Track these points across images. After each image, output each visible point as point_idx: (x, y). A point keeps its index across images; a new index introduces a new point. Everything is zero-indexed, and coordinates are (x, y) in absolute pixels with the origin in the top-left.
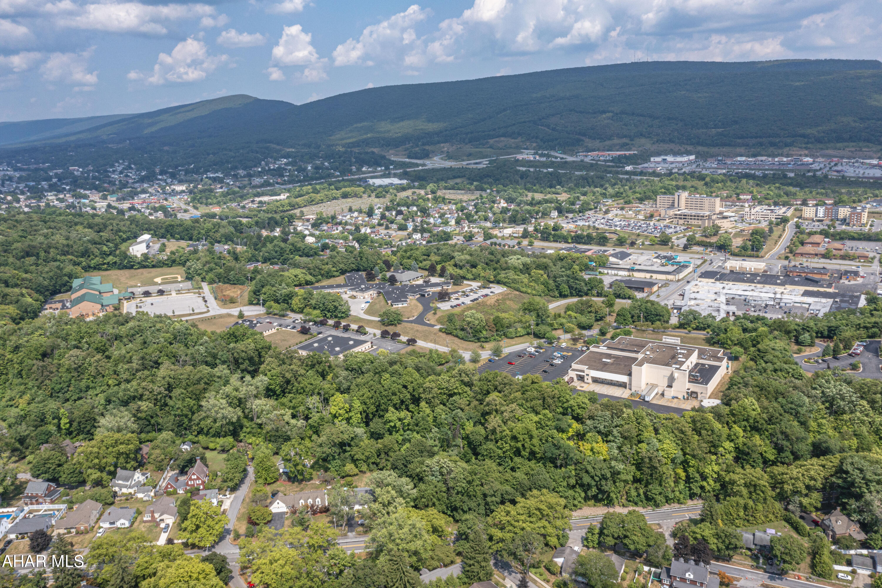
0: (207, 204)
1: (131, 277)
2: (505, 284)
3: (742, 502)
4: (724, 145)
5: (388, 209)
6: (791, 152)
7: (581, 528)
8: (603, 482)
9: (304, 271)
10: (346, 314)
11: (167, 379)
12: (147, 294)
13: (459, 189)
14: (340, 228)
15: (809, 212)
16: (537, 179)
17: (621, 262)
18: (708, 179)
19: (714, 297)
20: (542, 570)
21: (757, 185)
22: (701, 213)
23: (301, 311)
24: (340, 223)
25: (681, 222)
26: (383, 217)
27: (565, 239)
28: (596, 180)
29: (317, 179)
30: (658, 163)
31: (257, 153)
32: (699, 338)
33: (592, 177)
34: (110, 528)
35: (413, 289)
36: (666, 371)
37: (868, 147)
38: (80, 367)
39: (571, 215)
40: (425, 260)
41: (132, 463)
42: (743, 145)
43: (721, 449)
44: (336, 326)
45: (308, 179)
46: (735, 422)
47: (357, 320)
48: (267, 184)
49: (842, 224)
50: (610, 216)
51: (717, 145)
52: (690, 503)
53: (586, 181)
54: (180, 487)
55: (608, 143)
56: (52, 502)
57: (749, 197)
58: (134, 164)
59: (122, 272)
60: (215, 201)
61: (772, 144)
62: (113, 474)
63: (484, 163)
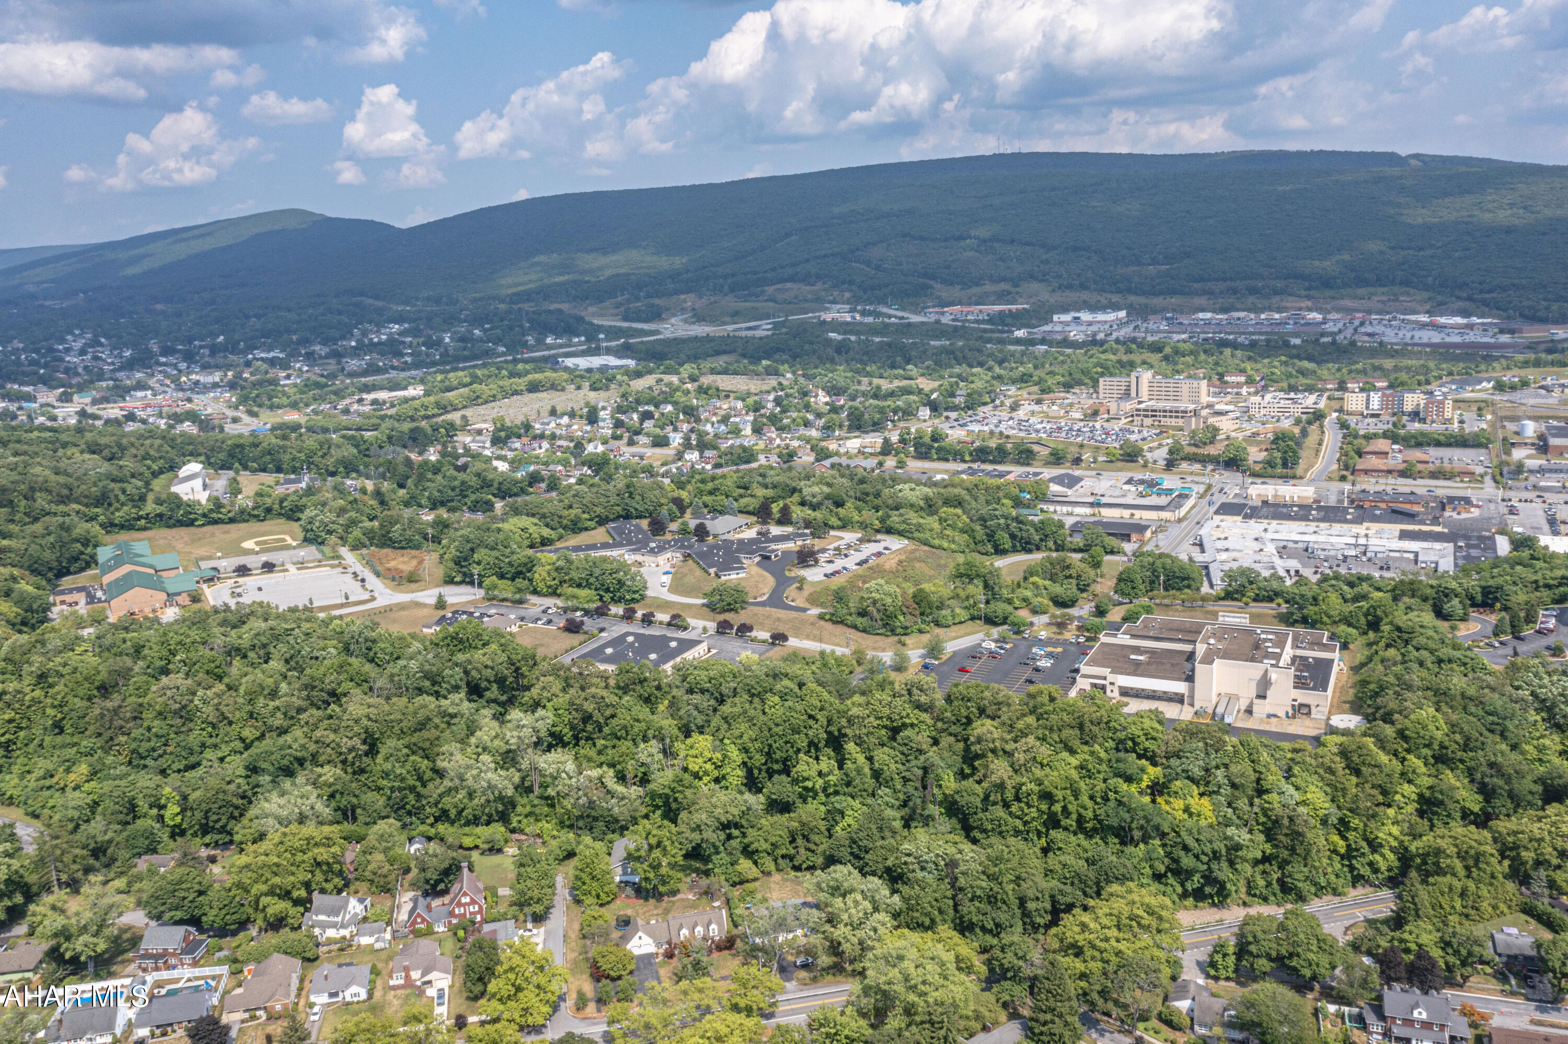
0: (272, 407)
1: (193, 541)
2: (900, 534)
3: (1458, 885)
4: (1173, 292)
5: (620, 409)
6: (1284, 304)
7: (1196, 946)
8: (1215, 866)
9: (535, 520)
10: (638, 596)
11: (365, 722)
12: (243, 571)
13: (736, 373)
14: (545, 445)
15: (1355, 401)
16: (866, 353)
17: (1069, 492)
18: (1167, 350)
19: (1256, 546)
20: (1154, 1023)
21: (1250, 358)
22: (1182, 406)
23: (554, 593)
24: (542, 436)
25: (1148, 421)
26: (618, 424)
27: (957, 455)
28: (969, 354)
29: (466, 359)
30: (1067, 324)
31: (340, 313)
32: (1267, 615)
33: (961, 349)
34: (329, 1004)
35: (747, 547)
36: (1254, 671)
37: (1408, 294)
38: (184, 707)
39: (953, 415)
40: (741, 496)
41: (336, 880)
42: (1205, 292)
43: (1398, 797)
44: (629, 616)
45: (451, 361)
46: (1408, 751)
47: (664, 605)
48: (372, 369)
49: (1413, 421)
50: (1021, 413)
51: (1161, 293)
52: (1352, 893)
53: (951, 357)
54: (438, 921)
55: (975, 290)
56: (195, 964)
57: (1242, 379)
58: (108, 337)
59: (174, 531)
60: (285, 401)
61: (1253, 291)
62: (305, 904)
63: (764, 329)
